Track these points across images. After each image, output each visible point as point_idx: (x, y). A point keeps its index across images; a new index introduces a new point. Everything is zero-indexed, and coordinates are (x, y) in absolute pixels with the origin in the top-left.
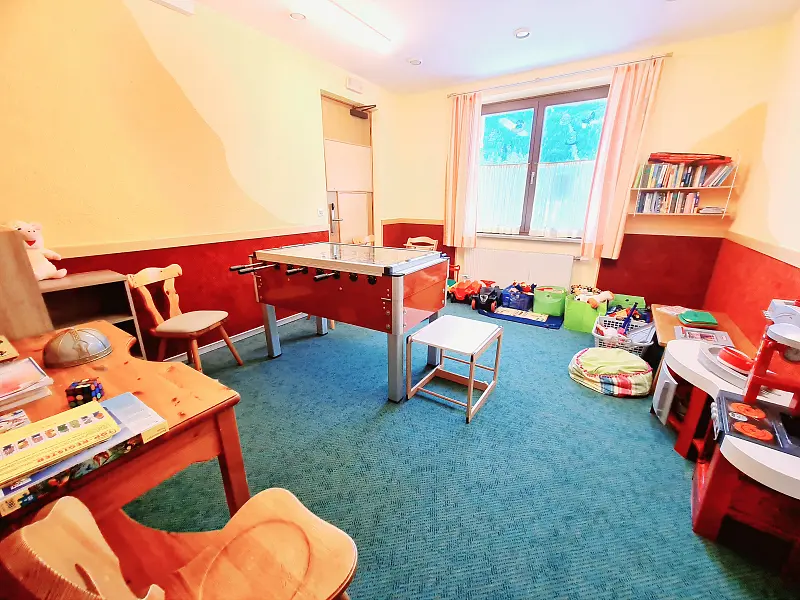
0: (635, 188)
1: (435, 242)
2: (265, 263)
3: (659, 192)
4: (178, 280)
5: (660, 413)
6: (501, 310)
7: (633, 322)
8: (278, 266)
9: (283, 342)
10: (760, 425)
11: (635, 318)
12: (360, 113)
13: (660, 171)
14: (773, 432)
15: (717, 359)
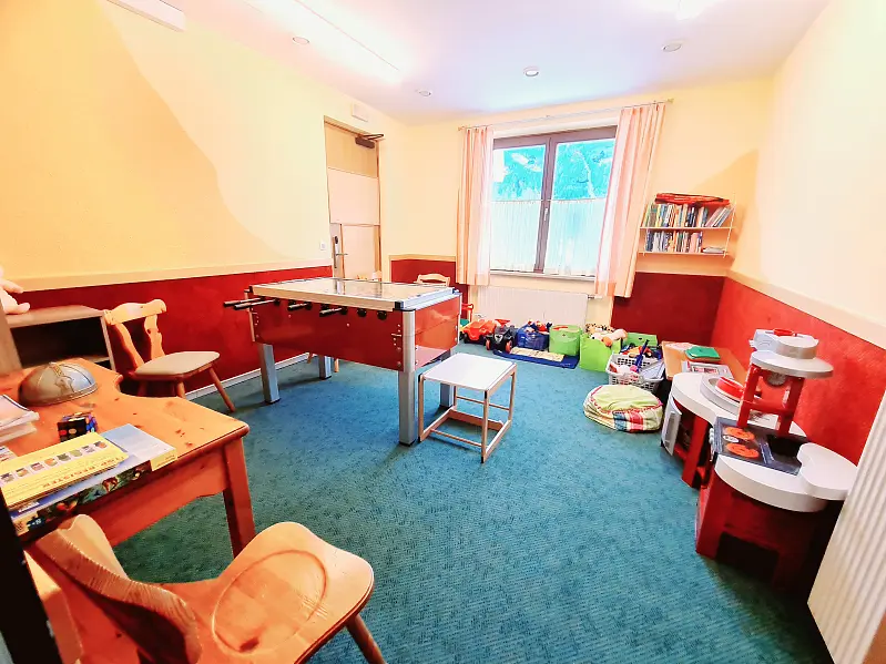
0: (644, 227)
1: (447, 279)
2: (263, 298)
3: (666, 231)
4: (161, 318)
5: (668, 444)
6: (516, 351)
7: (645, 359)
8: (278, 301)
9: (282, 386)
10: (749, 445)
11: (647, 356)
12: (366, 141)
13: (665, 211)
14: (760, 451)
15: (716, 389)
